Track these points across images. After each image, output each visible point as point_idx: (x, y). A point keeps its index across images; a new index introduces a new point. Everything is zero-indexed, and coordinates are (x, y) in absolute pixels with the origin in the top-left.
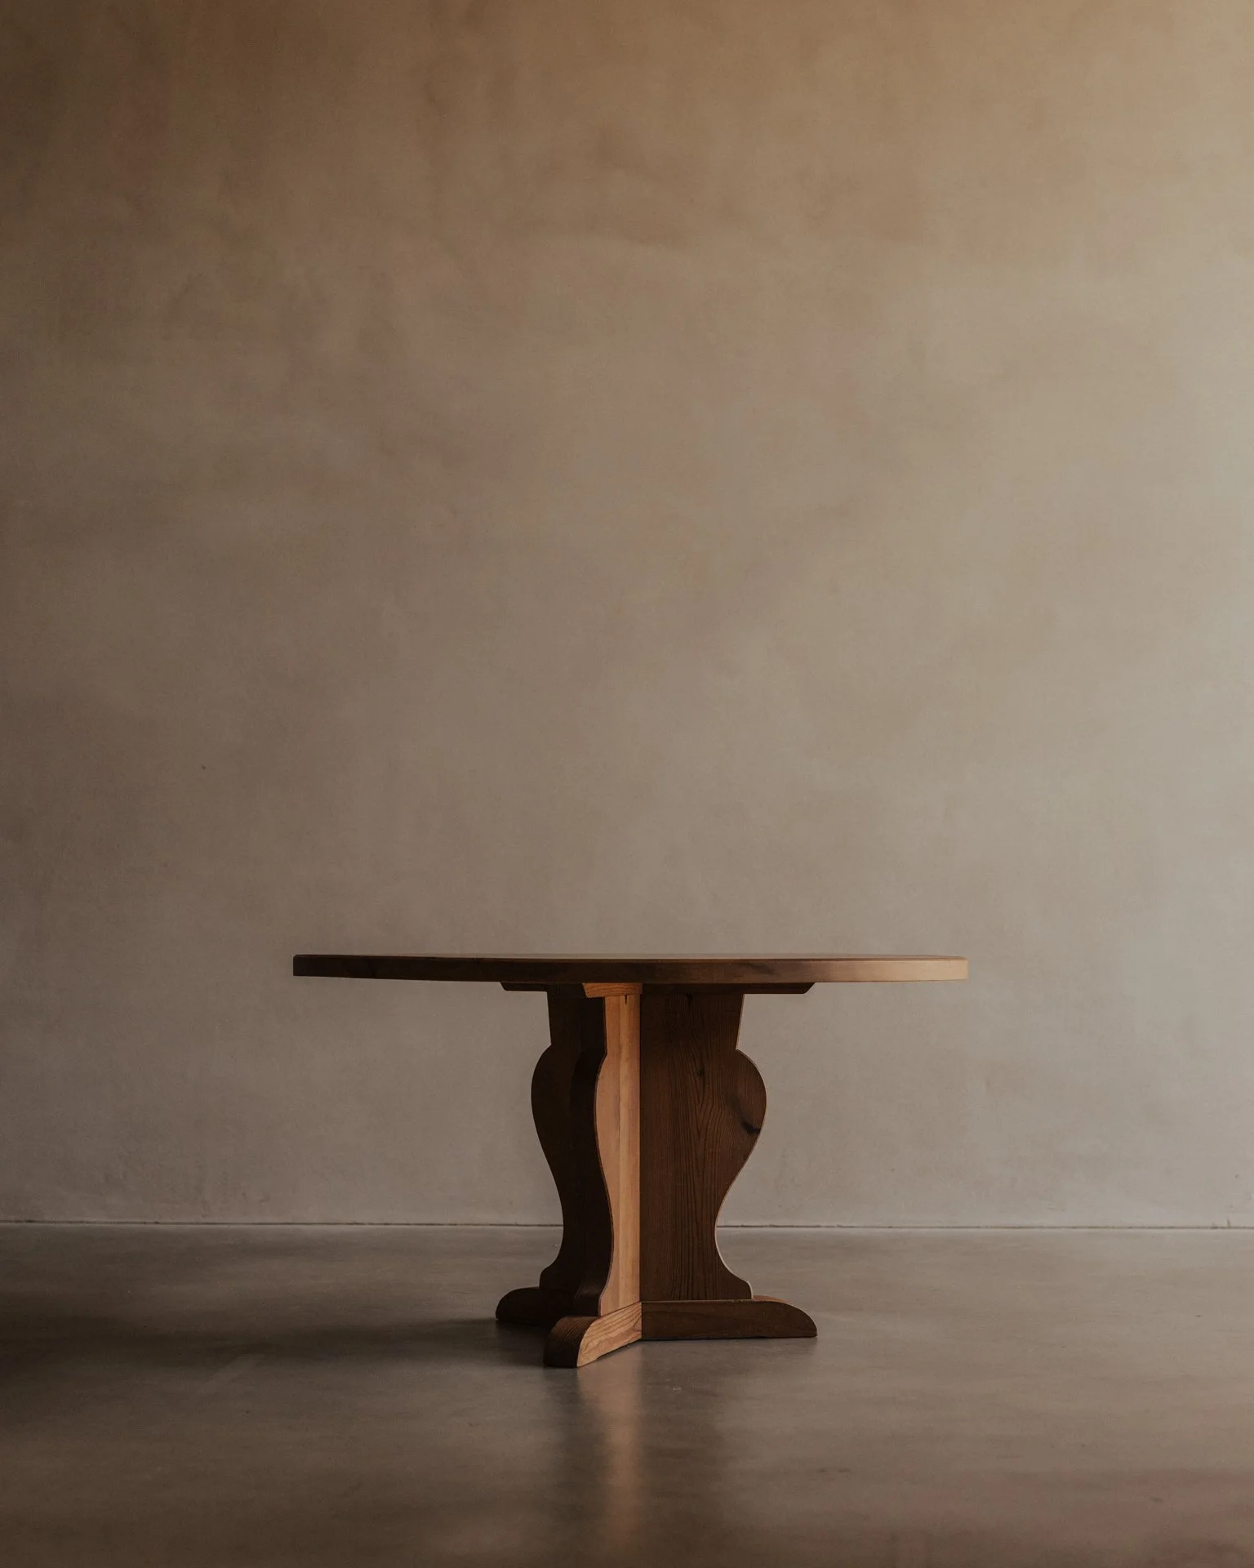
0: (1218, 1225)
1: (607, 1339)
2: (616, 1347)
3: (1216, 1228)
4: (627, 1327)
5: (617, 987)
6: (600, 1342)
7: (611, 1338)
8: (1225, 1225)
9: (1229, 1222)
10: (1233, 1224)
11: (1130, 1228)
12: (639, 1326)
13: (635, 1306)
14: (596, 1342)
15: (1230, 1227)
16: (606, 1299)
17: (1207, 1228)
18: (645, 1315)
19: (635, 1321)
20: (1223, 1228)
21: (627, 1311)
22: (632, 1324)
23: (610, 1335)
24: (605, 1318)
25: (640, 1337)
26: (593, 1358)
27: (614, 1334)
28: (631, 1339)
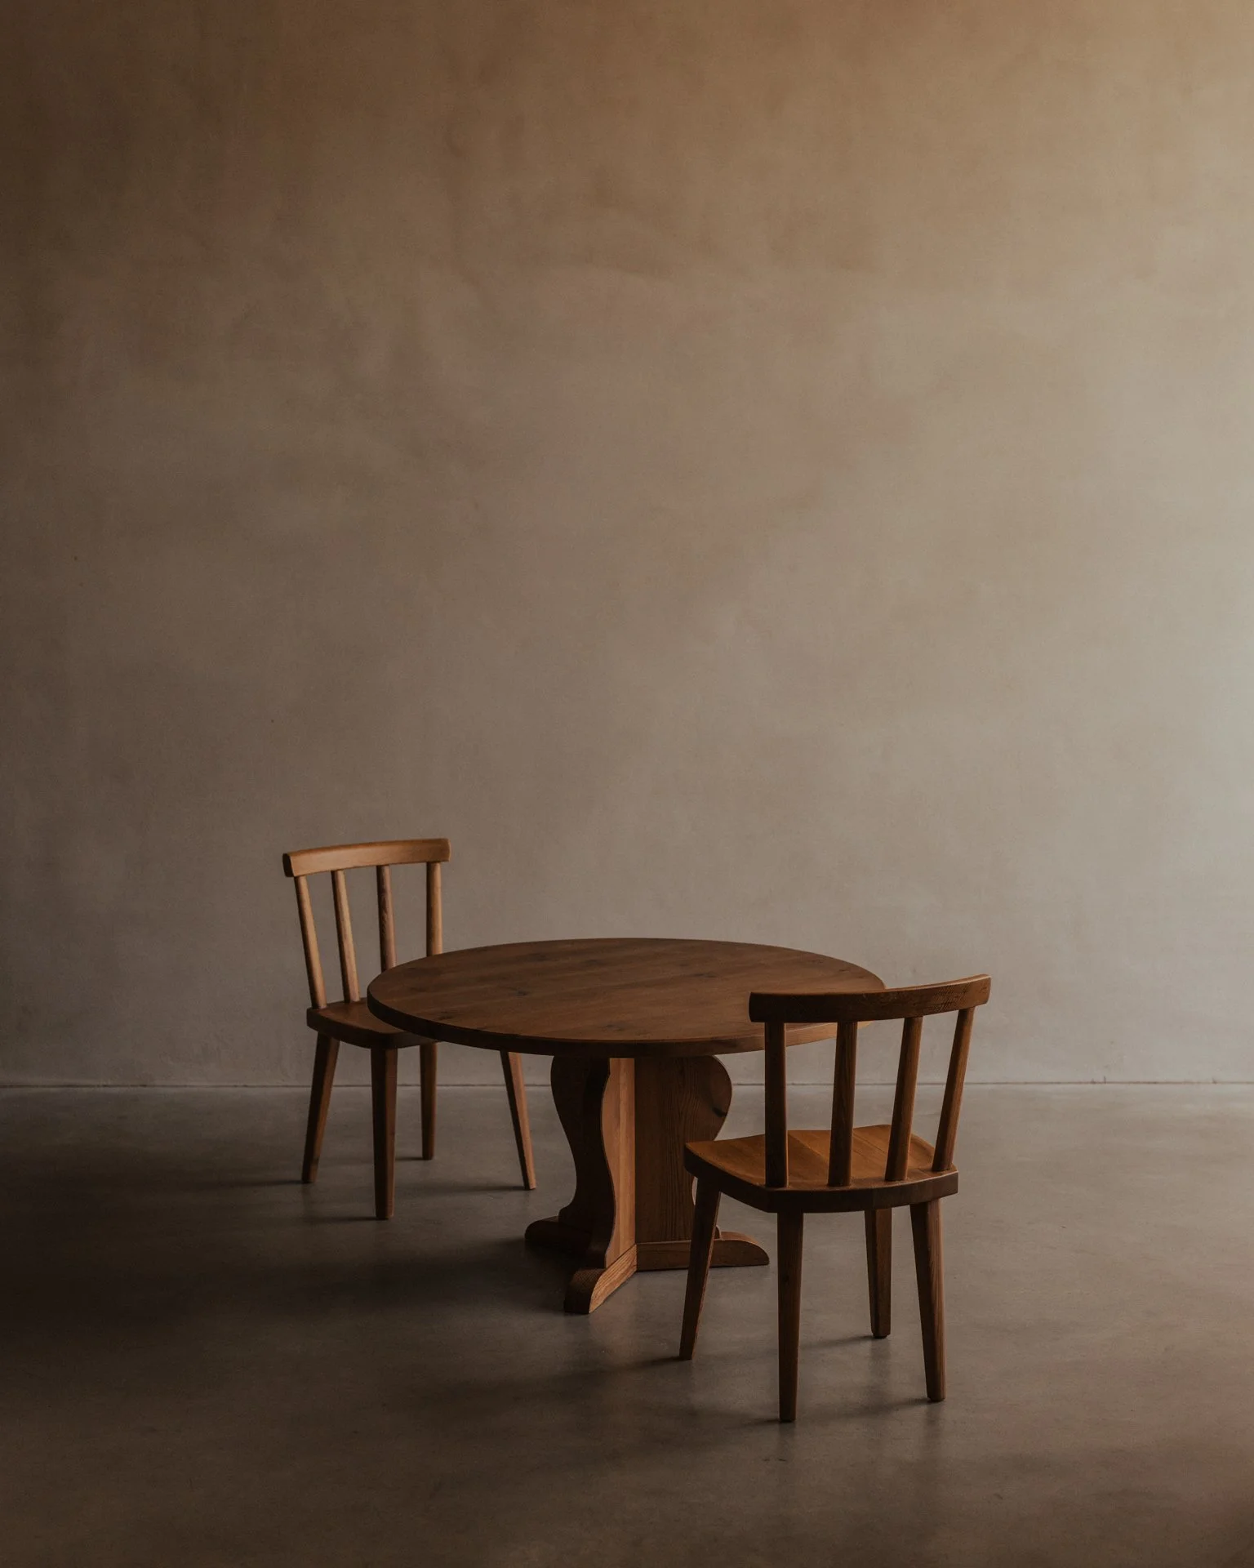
0: (1096, 1081)
1: (610, 1284)
2: (617, 1287)
3: (1095, 1083)
4: (626, 1267)
6: (606, 1288)
8: (1102, 1080)
9: (1105, 1078)
10: (1107, 1081)
11: (1026, 1083)
12: (635, 1263)
13: (632, 1249)
14: (603, 1290)
15: (1105, 1083)
16: (610, 1254)
17: (1087, 1083)
18: (639, 1253)
19: (632, 1259)
20: (1100, 1083)
21: (625, 1257)
22: (630, 1264)
23: (613, 1280)
24: (609, 1269)
25: (635, 1272)
26: (602, 1302)
27: (616, 1278)
28: (629, 1274)
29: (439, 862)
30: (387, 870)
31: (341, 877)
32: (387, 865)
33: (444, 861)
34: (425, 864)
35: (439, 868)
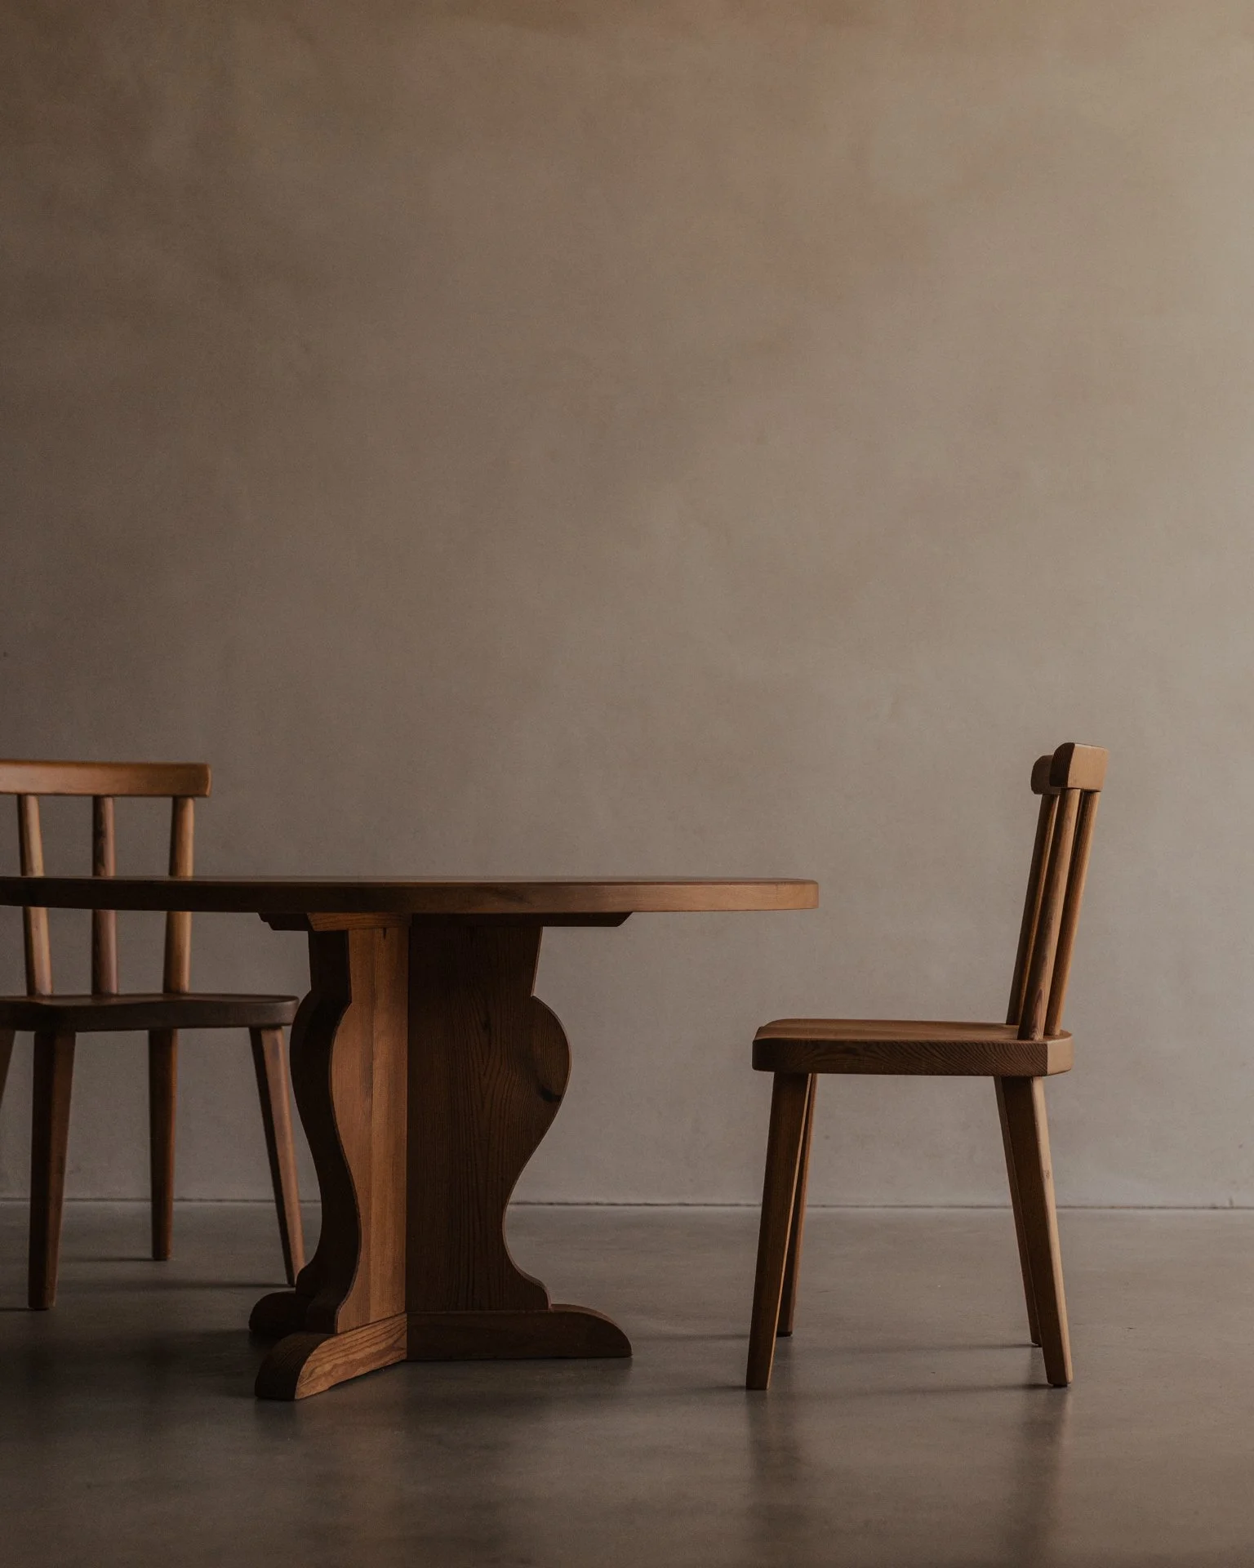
0: (1218, 1205)
1: (344, 1363)
2: (361, 1371)
3: (1215, 1208)
4: (383, 1346)
5: (368, 918)
6: (335, 1366)
7: (354, 1360)
8: (1227, 1205)
9: (1231, 1202)
10: (1236, 1204)
11: (1113, 1207)
12: (403, 1343)
13: (396, 1319)
14: (328, 1367)
15: (1232, 1208)
16: (346, 1313)
17: (1207, 1208)
18: (412, 1331)
19: (395, 1337)
20: (1225, 1208)
21: (379, 1328)
22: (391, 1341)
23: (351, 1357)
24: (342, 1337)
25: (404, 1357)
26: (326, 1387)
27: (358, 1356)
28: (388, 1359)
29: (192, 796)
30: (109, 804)
31: (33, 805)
32: (108, 796)
33: (198, 795)
34: (170, 800)
35: (191, 804)
